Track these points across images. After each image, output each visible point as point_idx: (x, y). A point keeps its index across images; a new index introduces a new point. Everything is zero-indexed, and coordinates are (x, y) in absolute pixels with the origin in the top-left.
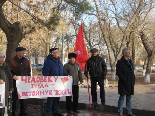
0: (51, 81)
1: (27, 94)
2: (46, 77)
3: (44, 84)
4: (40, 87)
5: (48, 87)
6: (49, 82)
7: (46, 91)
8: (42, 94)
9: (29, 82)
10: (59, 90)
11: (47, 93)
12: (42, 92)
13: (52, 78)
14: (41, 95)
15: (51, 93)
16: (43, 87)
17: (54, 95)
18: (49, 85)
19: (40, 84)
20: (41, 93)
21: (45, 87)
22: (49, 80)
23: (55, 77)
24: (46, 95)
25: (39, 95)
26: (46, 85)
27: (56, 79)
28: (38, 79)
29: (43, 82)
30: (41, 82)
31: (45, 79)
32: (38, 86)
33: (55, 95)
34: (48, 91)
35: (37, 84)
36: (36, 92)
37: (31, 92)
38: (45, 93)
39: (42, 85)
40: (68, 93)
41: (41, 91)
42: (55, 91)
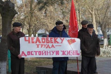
0: (58, 42)
1: (33, 53)
2: (52, 38)
3: (50, 45)
4: (47, 48)
5: (54, 47)
6: (55, 43)
7: (52, 51)
8: (49, 54)
9: (33, 42)
10: (66, 51)
11: (53, 53)
12: (49, 52)
13: (59, 39)
14: (47, 55)
15: (57, 53)
16: (50, 48)
17: (60, 55)
18: (56, 46)
19: (46, 45)
20: (47, 53)
21: (52, 47)
22: (56, 41)
23: (61, 39)
24: (53, 55)
25: (45, 55)
26: (53, 46)
27: (62, 40)
28: (43, 40)
29: (49, 42)
30: (47, 42)
31: (51, 40)
32: (44, 46)
33: (62, 55)
34: (55, 52)
35: (43, 45)
36: (42, 51)
37: (37, 51)
38: (51, 53)
39: (48, 45)
40: (76, 54)
41: (47, 51)
42: (61, 51)
